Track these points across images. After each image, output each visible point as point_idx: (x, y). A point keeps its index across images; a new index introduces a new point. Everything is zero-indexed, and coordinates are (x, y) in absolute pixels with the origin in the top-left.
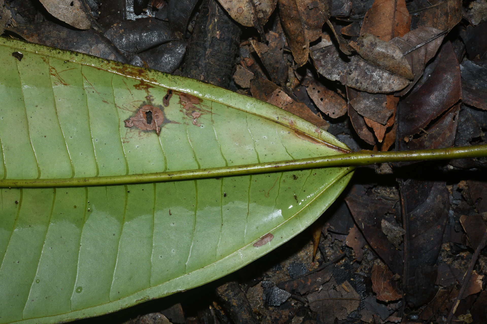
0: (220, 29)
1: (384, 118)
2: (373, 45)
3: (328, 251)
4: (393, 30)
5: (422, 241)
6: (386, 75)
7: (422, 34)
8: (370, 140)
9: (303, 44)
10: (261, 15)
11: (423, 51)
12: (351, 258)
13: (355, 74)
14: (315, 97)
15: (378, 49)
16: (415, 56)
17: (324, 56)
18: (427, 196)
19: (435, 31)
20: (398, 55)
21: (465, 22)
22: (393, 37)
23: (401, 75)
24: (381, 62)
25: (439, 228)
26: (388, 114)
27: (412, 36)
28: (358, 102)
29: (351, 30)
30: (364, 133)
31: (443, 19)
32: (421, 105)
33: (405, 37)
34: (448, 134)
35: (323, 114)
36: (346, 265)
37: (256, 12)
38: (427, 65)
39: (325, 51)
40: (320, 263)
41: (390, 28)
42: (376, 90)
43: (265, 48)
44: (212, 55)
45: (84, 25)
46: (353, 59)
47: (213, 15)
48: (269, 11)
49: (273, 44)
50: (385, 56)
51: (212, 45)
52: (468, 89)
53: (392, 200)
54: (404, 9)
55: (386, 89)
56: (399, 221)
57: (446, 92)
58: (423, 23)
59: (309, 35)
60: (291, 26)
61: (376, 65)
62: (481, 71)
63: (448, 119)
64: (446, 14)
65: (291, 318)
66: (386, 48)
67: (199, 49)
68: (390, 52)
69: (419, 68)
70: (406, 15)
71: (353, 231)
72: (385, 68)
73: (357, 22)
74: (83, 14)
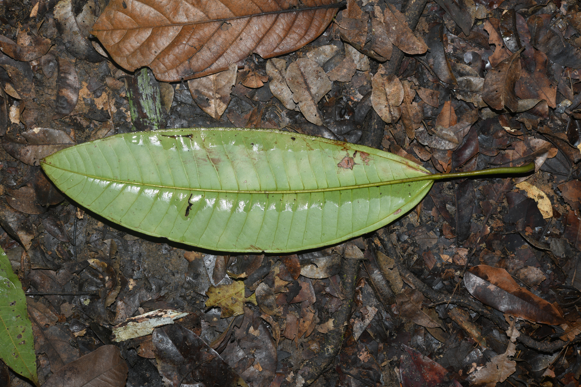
0: (377, 124)
1: (447, 160)
2: (442, 130)
3: (423, 219)
4: (450, 123)
5: (463, 213)
6: (447, 142)
7: (462, 125)
8: (441, 170)
9: (412, 129)
10: (394, 118)
11: (462, 132)
12: (433, 221)
13: (434, 142)
14: (417, 152)
15: (444, 132)
16: (459, 134)
17: (421, 135)
18: (465, 194)
19: (467, 123)
20: (452, 134)
21: (480, 119)
22: (450, 126)
23: (453, 142)
24: (445, 137)
25: (471, 207)
26: (448, 159)
27: (458, 126)
28: (435, 154)
29: (432, 123)
30: (438, 167)
31: (470, 118)
32: (462, 155)
33: (455, 126)
34: (474, 167)
35: (421, 159)
36: (431, 224)
37: (392, 117)
38: (464, 137)
39: (422, 132)
40: (420, 224)
41: (448, 123)
42: (443, 148)
43: (395, 131)
44: (374, 136)
45: (320, 124)
46: (433, 137)
47: (375, 119)
48: (398, 117)
49: (399, 130)
50: (447, 135)
51: (374, 131)
52: (482, 147)
53: (451, 195)
54: (454, 114)
55: (447, 148)
56: (454, 205)
57: (472, 149)
58: (462, 120)
59: (414, 126)
60: (406, 122)
61: (443, 138)
62: (487, 139)
63: (473, 161)
64: (472, 116)
65: (408, 247)
66: (447, 131)
67: (368, 133)
68: (449, 133)
69: (461, 139)
70: (455, 117)
71: (434, 209)
72: (447, 140)
73: (434, 119)
74: (320, 119)
